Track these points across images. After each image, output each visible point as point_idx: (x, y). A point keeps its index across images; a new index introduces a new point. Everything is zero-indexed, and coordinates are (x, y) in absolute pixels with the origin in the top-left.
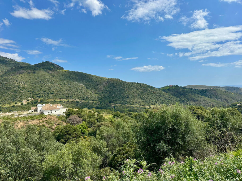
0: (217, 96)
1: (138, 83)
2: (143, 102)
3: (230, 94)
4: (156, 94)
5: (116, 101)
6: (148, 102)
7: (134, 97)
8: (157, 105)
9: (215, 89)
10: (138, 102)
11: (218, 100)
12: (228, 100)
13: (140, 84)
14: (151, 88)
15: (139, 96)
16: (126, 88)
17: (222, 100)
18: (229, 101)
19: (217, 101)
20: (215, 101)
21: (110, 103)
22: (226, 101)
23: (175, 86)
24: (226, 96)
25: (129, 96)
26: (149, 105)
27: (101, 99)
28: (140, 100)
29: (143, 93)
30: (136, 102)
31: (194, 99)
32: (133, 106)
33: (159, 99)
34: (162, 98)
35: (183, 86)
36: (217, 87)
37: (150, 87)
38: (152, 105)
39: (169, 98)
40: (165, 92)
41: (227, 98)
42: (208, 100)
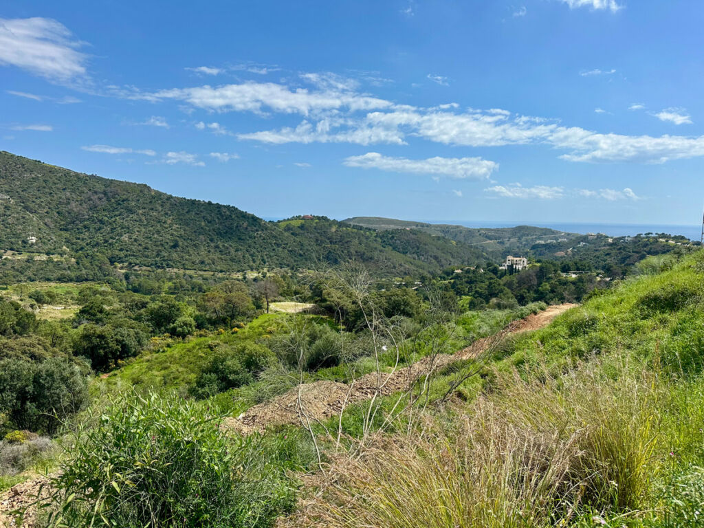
0: (418, 249)
1: (210, 203)
2: (225, 260)
3: (449, 245)
4: (264, 239)
5: (133, 255)
6: (240, 261)
7: (195, 245)
8: (265, 270)
9: (415, 230)
10: (207, 262)
11: (419, 259)
12: (443, 260)
13: (218, 208)
14: (250, 220)
15: (213, 245)
16: (171, 217)
17: (427, 259)
18: (444, 262)
19: (417, 261)
20: (412, 260)
21: (112, 263)
22: (438, 262)
23: (318, 218)
24: (438, 249)
25: (180, 243)
26: (243, 271)
27: (82, 249)
28: (216, 256)
29: (225, 233)
30: (202, 262)
31: (364, 254)
32: (191, 272)
33: (272, 254)
34: (280, 249)
36: (423, 225)
37: (248, 218)
38: (252, 270)
39: (301, 252)
40: (292, 234)
41: (439, 254)
42: (398, 258)
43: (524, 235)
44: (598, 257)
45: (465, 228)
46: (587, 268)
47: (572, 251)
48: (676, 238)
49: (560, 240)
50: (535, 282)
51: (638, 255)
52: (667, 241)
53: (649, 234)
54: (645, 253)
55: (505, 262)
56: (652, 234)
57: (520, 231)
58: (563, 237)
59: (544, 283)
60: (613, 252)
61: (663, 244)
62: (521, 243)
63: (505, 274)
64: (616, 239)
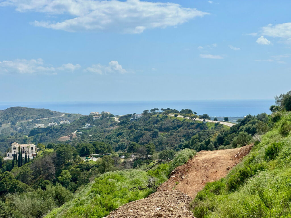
43: (17, 119)
44: (110, 138)
46: (107, 150)
47: (77, 134)
48: (183, 112)
49: (62, 122)
50: (53, 171)
51: (150, 133)
52: (176, 116)
53: (155, 110)
54: (157, 130)
55: (9, 150)
56: (157, 109)
58: (63, 119)
59: (64, 171)
60: (125, 131)
61: (172, 119)
62: (16, 129)
63: (13, 165)
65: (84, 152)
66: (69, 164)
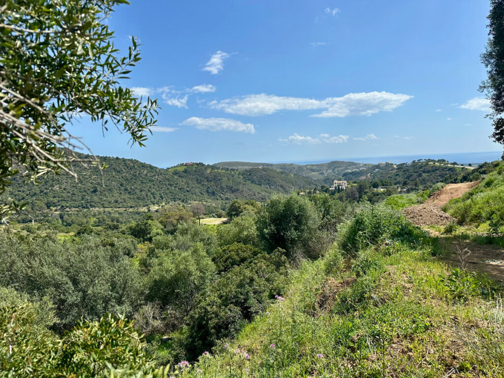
0: (269, 181)
1: (117, 158)
2: (134, 199)
3: (289, 177)
4: (160, 181)
5: (64, 200)
6: (144, 199)
7: (110, 190)
8: (164, 204)
9: (265, 168)
10: (120, 200)
11: (270, 188)
12: (286, 187)
13: (123, 161)
14: (149, 169)
15: (123, 188)
16: (90, 171)
17: (276, 187)
19: (269, 190)
21: (48, 207)
22: (283, 189)
23: (197, 164)
24: (283, 180)
25: (99, 189)
26: (147, 206)
27: (23, 198)
28: (126, 196)
29: (131, 179)
30: (116, 202)
31: (232, 187)
32: (110, 209)
33: (167, 192)
34: (173, 188)
35: (211, 164)
36: (267, 165)
37: (147, 167)
38: (154, 204)
39: (188, 189)
40: (179, 176)
41: (284, 183)
42: (256, 188)
43: (335, 167)
44: (391, 178)
45: (296, 165)
46: (389, 184)
47: (370, 175)
48: (438, 161)
49: (361, 169)
50: (357, 196)
51: (417, 174)
52: (434, 163)
53: (420, 160)
54: (421, 172)
55: (332, 184)
56: (422, 160)
57: (333, 165)
58: (362, 167)
59: (363, 196)
60: (401, 173)
61: (432, 166)
62: (335, 173)
63: (335, 192)
64: (398, 165)
65: (375, 186)
66: (366, 192)
